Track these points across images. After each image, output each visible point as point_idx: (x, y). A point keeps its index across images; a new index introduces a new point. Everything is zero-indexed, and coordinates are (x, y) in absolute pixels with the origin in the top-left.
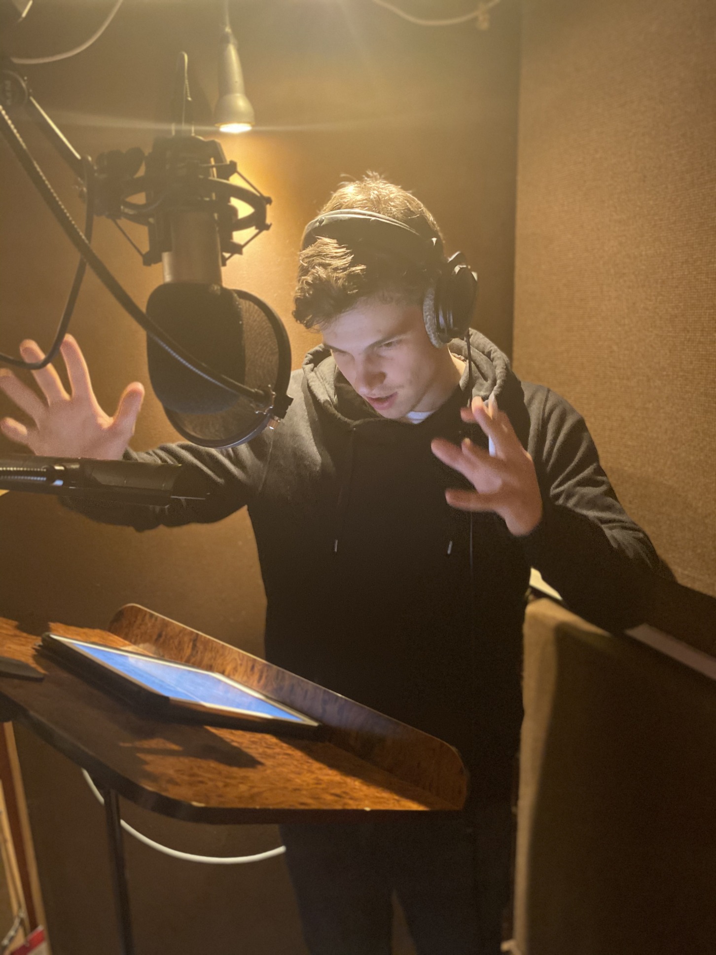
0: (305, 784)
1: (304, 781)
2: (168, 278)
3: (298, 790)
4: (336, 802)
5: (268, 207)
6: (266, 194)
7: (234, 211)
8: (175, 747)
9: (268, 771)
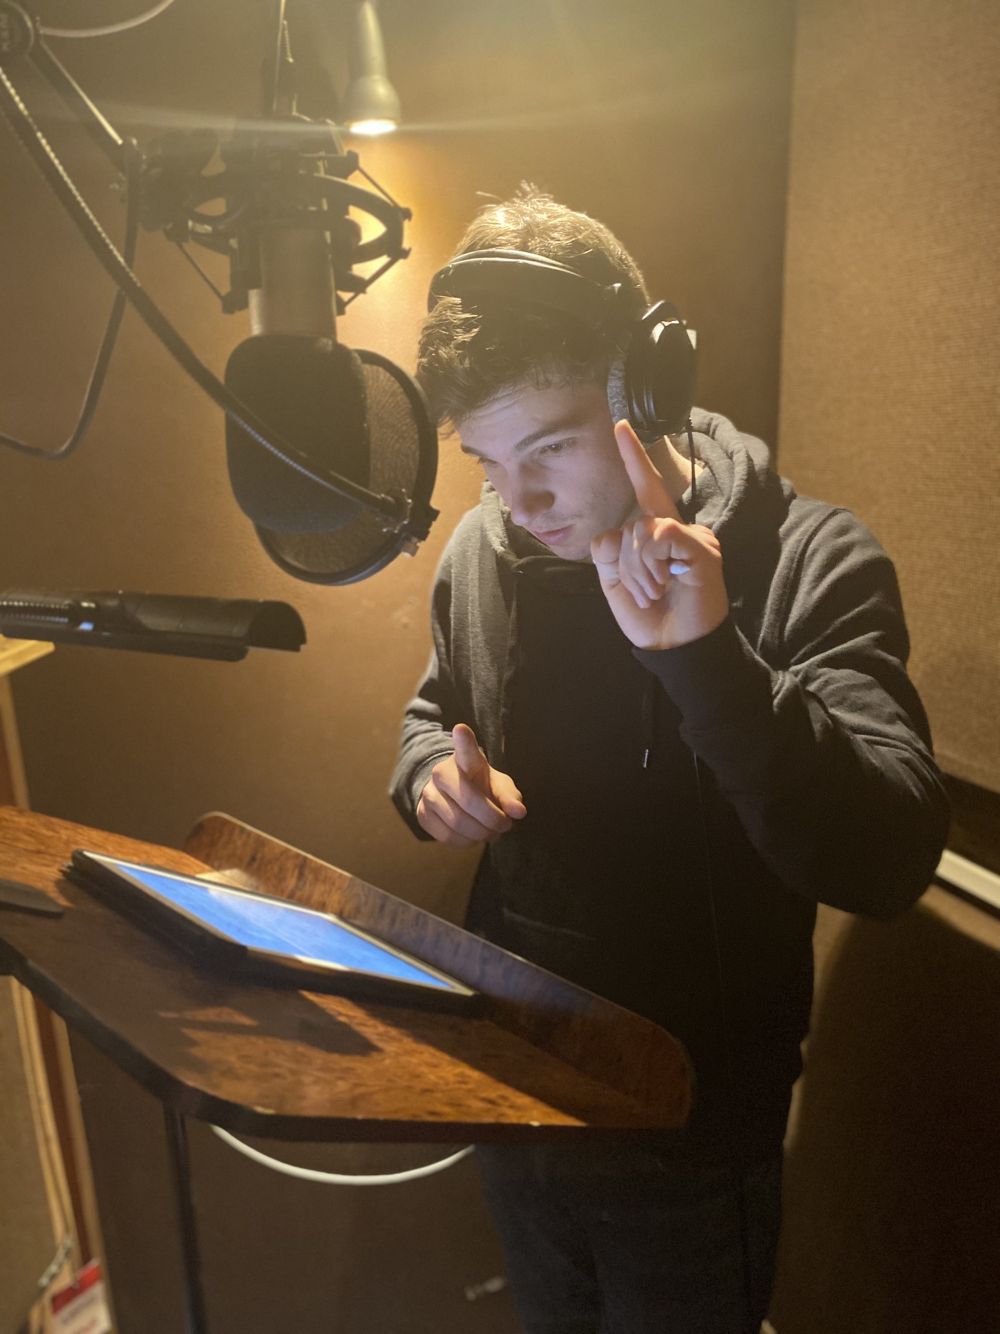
0: (441, 1082)
1: (441, 1078)
2: (256, 329)
3: (431, 1091)
4: (488, 1111)
5: (406, 224)
6: (402, 203)
7: (355, 230)
8: (246, 1021)
9: (387, 1062)
